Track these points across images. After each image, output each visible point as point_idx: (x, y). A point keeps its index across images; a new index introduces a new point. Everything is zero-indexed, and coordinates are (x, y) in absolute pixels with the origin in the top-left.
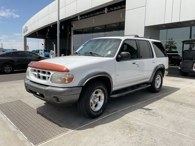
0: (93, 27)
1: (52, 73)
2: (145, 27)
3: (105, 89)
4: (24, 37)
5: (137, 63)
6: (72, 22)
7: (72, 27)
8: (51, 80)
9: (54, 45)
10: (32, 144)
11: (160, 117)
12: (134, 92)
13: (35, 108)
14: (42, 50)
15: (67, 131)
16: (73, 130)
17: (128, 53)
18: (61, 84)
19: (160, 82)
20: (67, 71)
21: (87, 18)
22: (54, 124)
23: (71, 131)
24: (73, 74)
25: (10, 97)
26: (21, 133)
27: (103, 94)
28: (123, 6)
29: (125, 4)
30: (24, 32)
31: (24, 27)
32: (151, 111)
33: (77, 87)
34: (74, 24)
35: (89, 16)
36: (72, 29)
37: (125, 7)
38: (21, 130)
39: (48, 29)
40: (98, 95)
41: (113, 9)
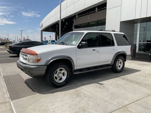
0: (89, 23)
1: (28, 56)
2: (121, 22)
3: (67, 68)
4: (41, 31)
5: (96, 50)
6: (73, 19)
7: (74, 23)
8: (28, 61)
9: (58, 37)
10: (10, 100)
11: (106, 90)
12: (94, 71)
13: (25, 80)
14: (50, 41)
15: (36, 94)
16: (40, 94)
17: (86, 42)
18: (33, 63)
19: (122, 65)
20: (37, 55)
21: (84, 16)
22: (30, 90)
23: (38, 94)
24: (41, 57)
25: (14, 72)
26: (8, 93)
27: (66, 71)
28: (105, 8)
29: (106, 6)
30: (41, 28)
31: (41, 24)
32: (102, 85)
33: (44, 65)
34: (74, 21)
35: (85, 14)
36: (74, 24)
37: (106, 9)
38: (9, 92)
39: (57, 25)
40: (62, 72)
41: (103, 9)
